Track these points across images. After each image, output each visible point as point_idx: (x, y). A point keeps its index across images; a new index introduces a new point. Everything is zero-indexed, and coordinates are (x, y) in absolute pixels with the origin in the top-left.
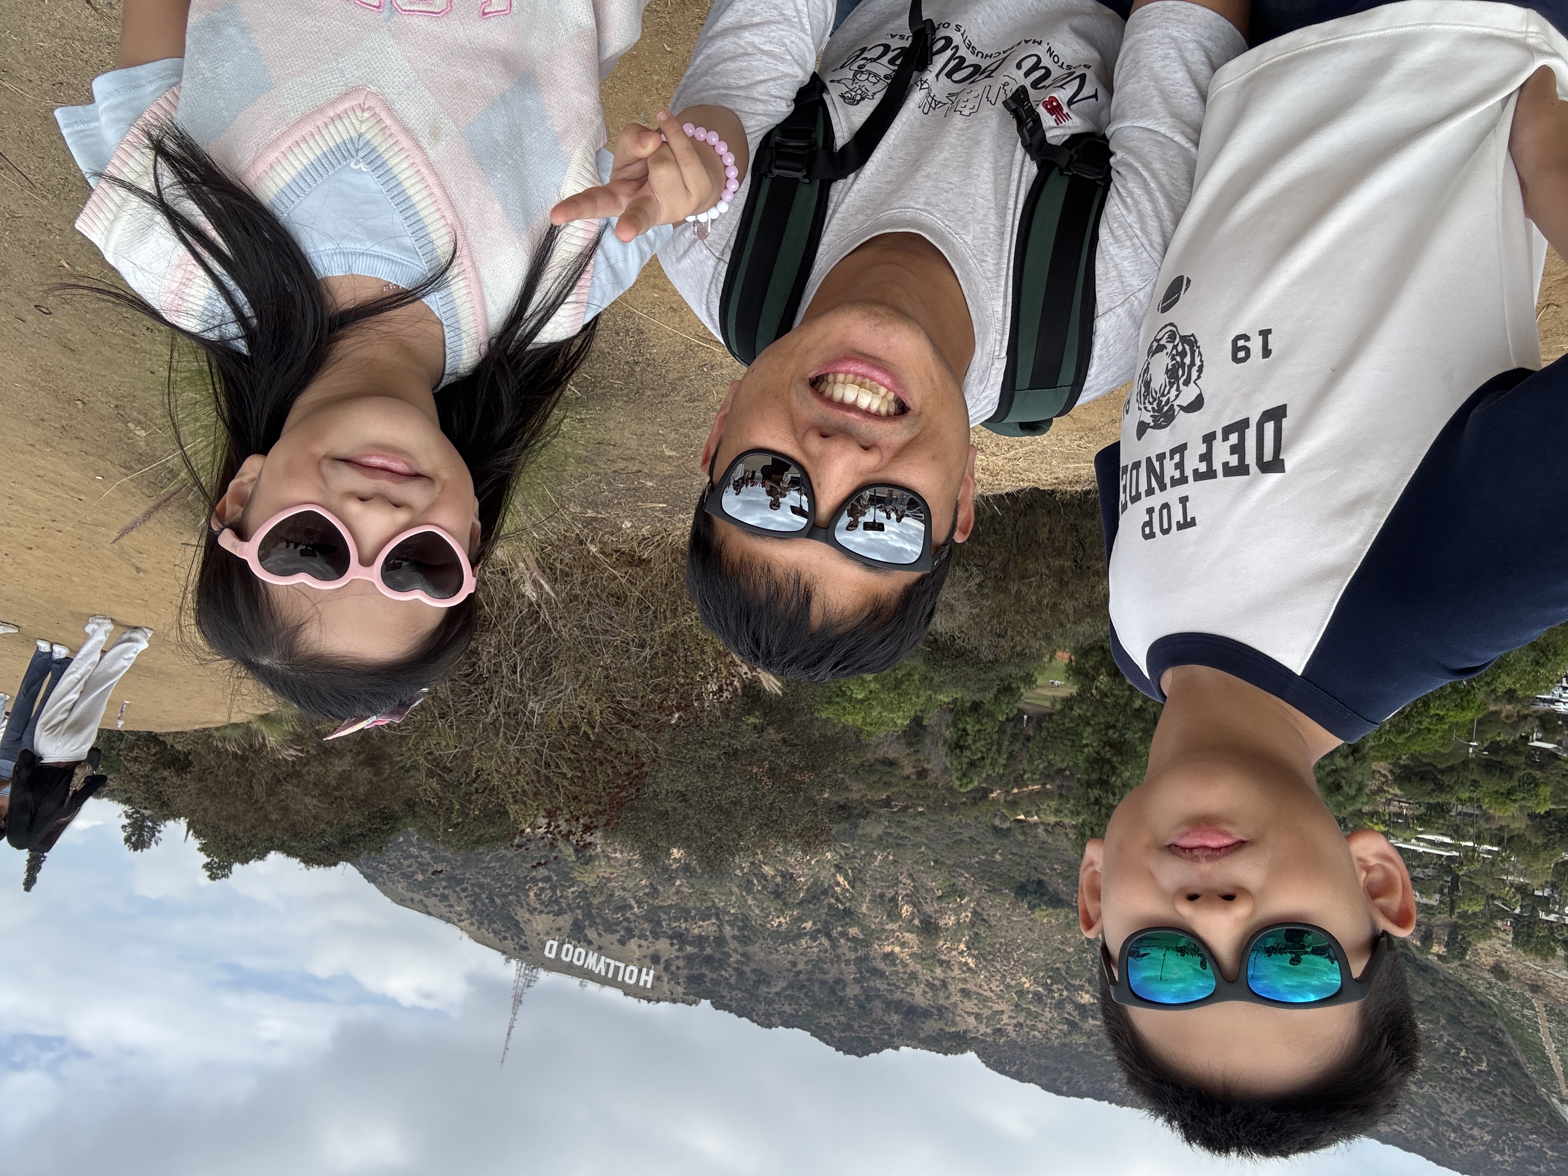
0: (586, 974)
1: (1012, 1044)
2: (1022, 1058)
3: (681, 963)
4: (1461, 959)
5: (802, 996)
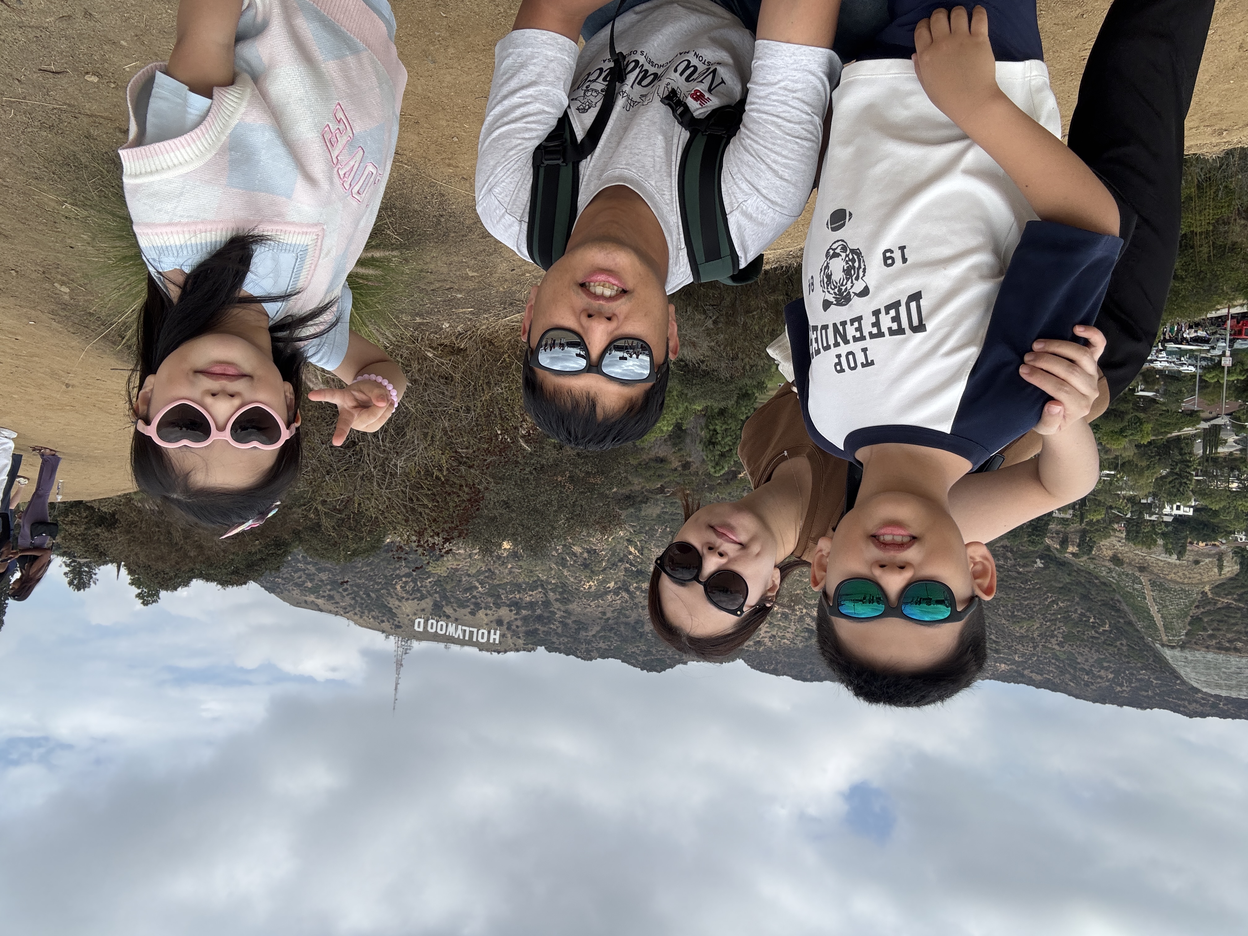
0: (449, 640)
1: (769, 651)
2: (777, 659)
3: (519, 623)
4: (1088, 554)
5: (612, 635)
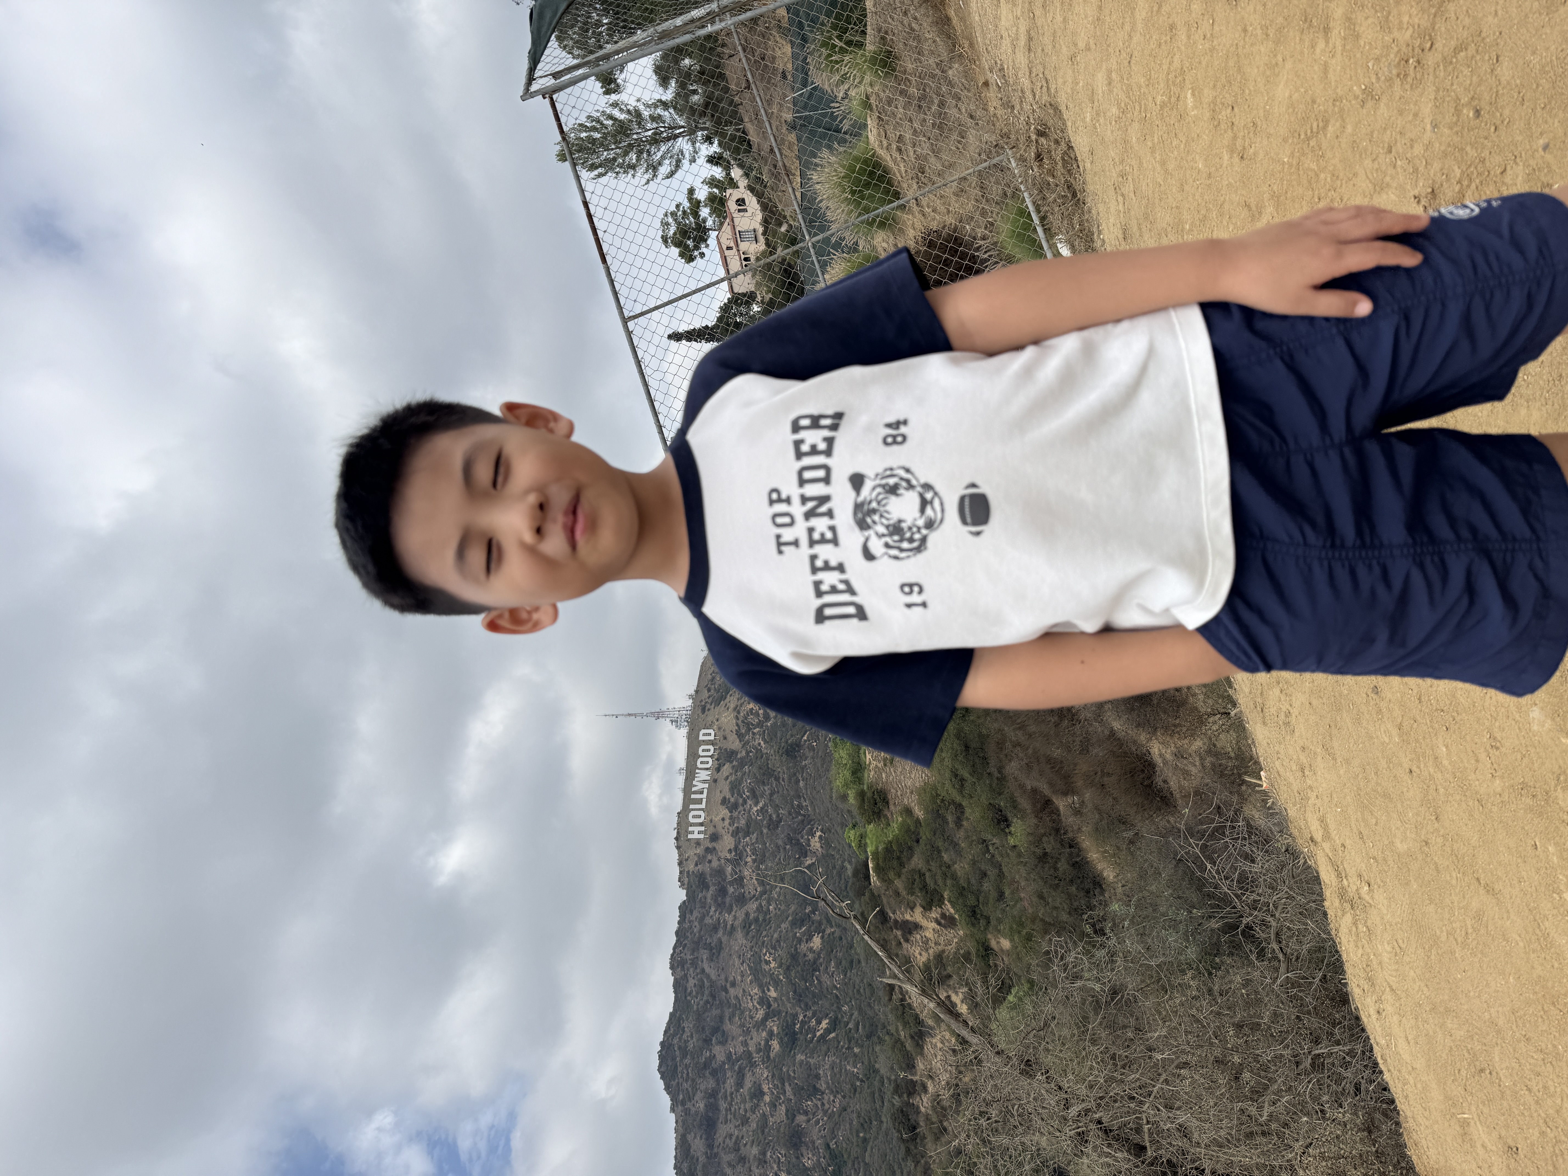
0: (691, 773)
3: (715, 864)
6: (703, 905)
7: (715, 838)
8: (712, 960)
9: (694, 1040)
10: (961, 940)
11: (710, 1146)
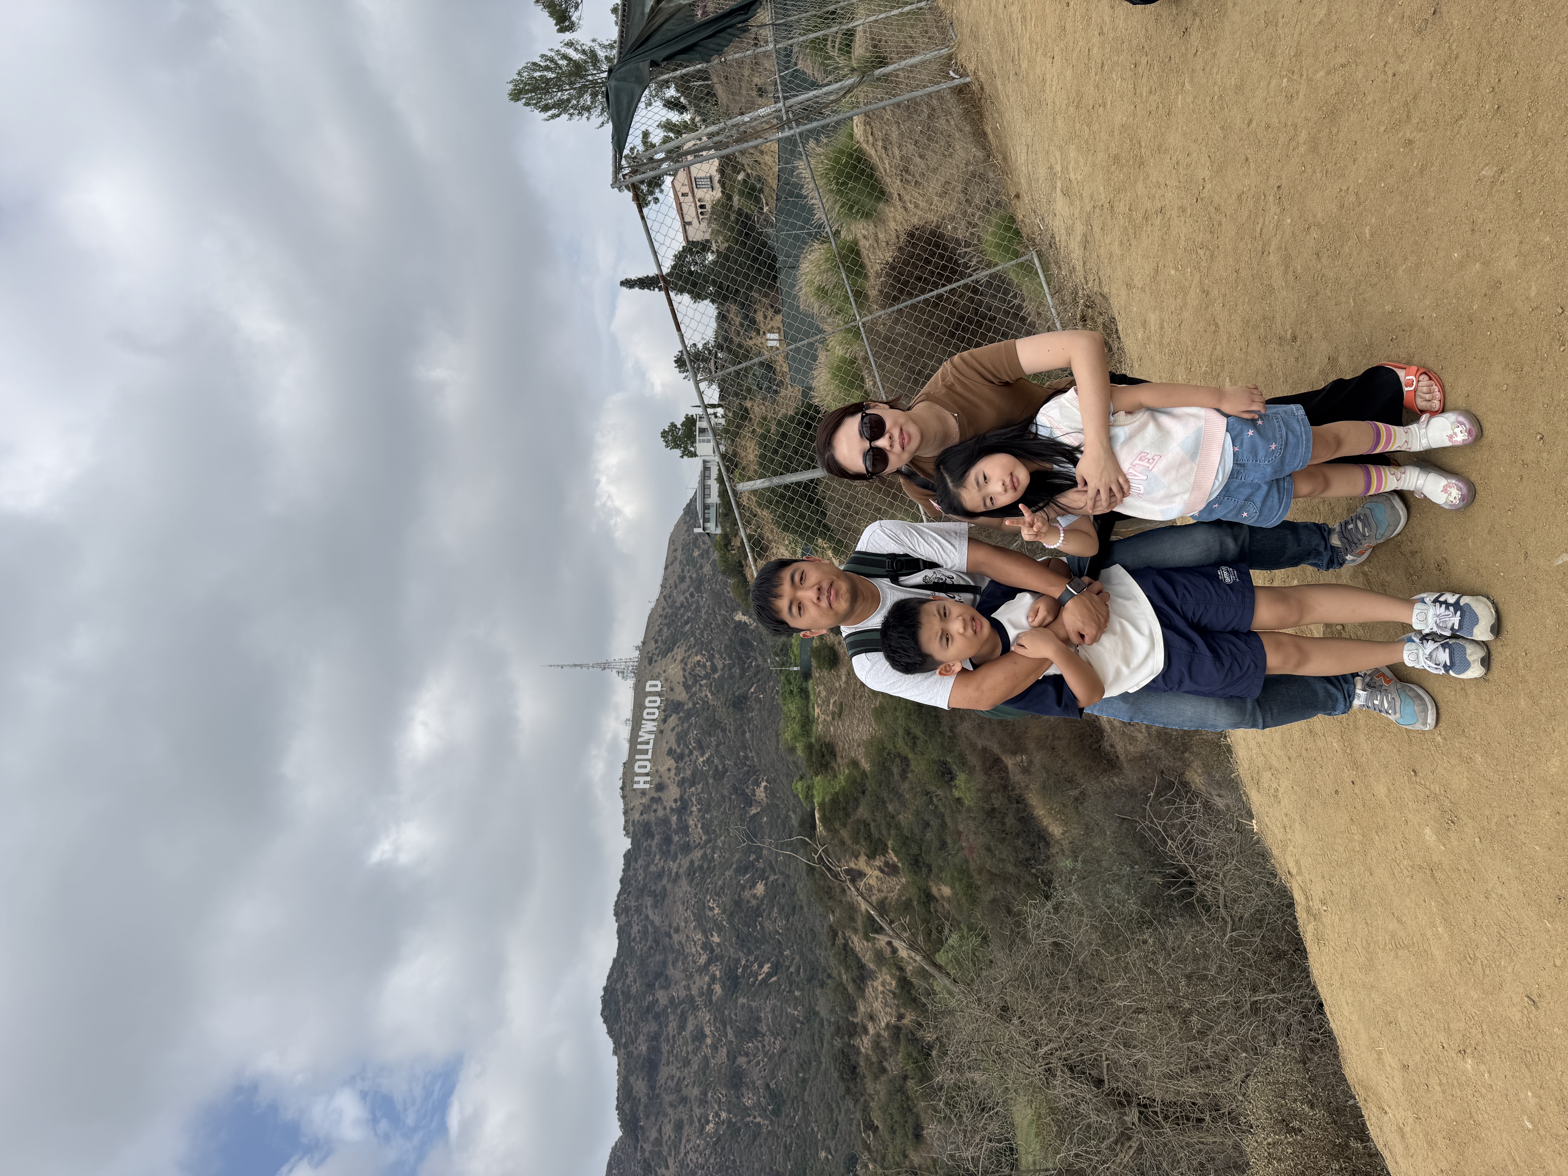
0: (636, 724)
3: (660, 813)
6: (648, 853)
7: (660, 787)
8: (656, 907)
9: (638, 984)
10: (904, 888)
11: (652, 1087)
